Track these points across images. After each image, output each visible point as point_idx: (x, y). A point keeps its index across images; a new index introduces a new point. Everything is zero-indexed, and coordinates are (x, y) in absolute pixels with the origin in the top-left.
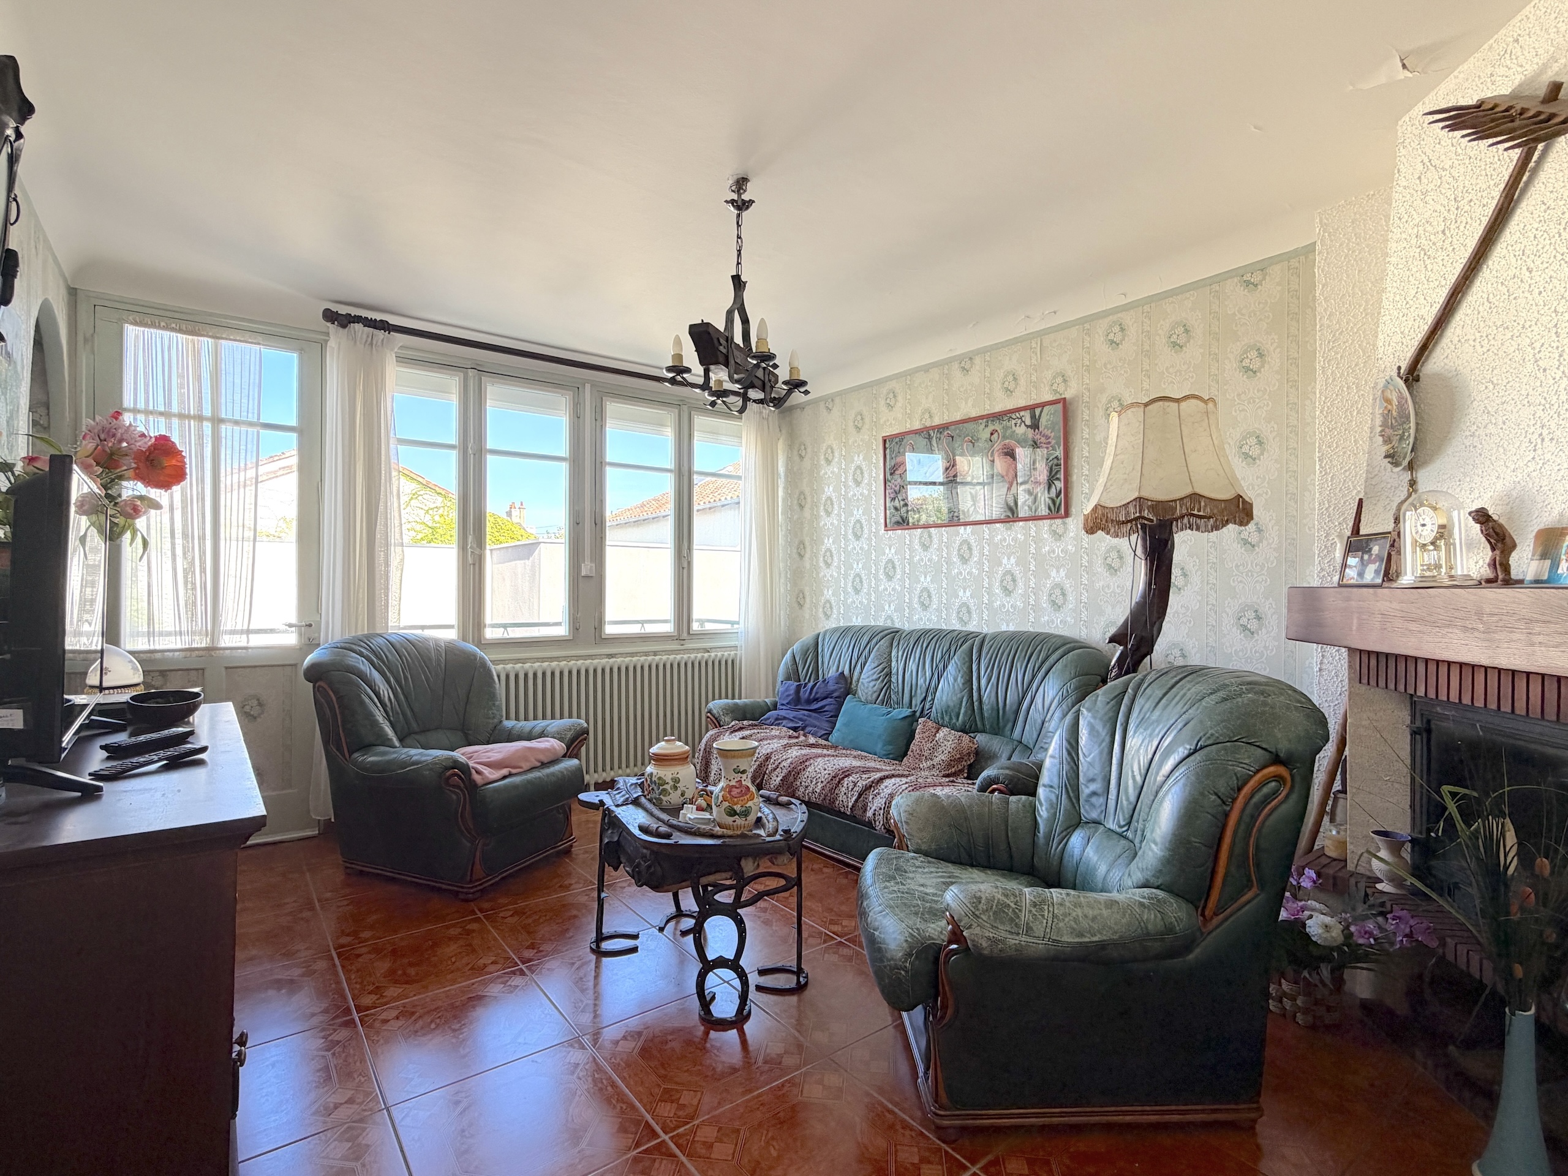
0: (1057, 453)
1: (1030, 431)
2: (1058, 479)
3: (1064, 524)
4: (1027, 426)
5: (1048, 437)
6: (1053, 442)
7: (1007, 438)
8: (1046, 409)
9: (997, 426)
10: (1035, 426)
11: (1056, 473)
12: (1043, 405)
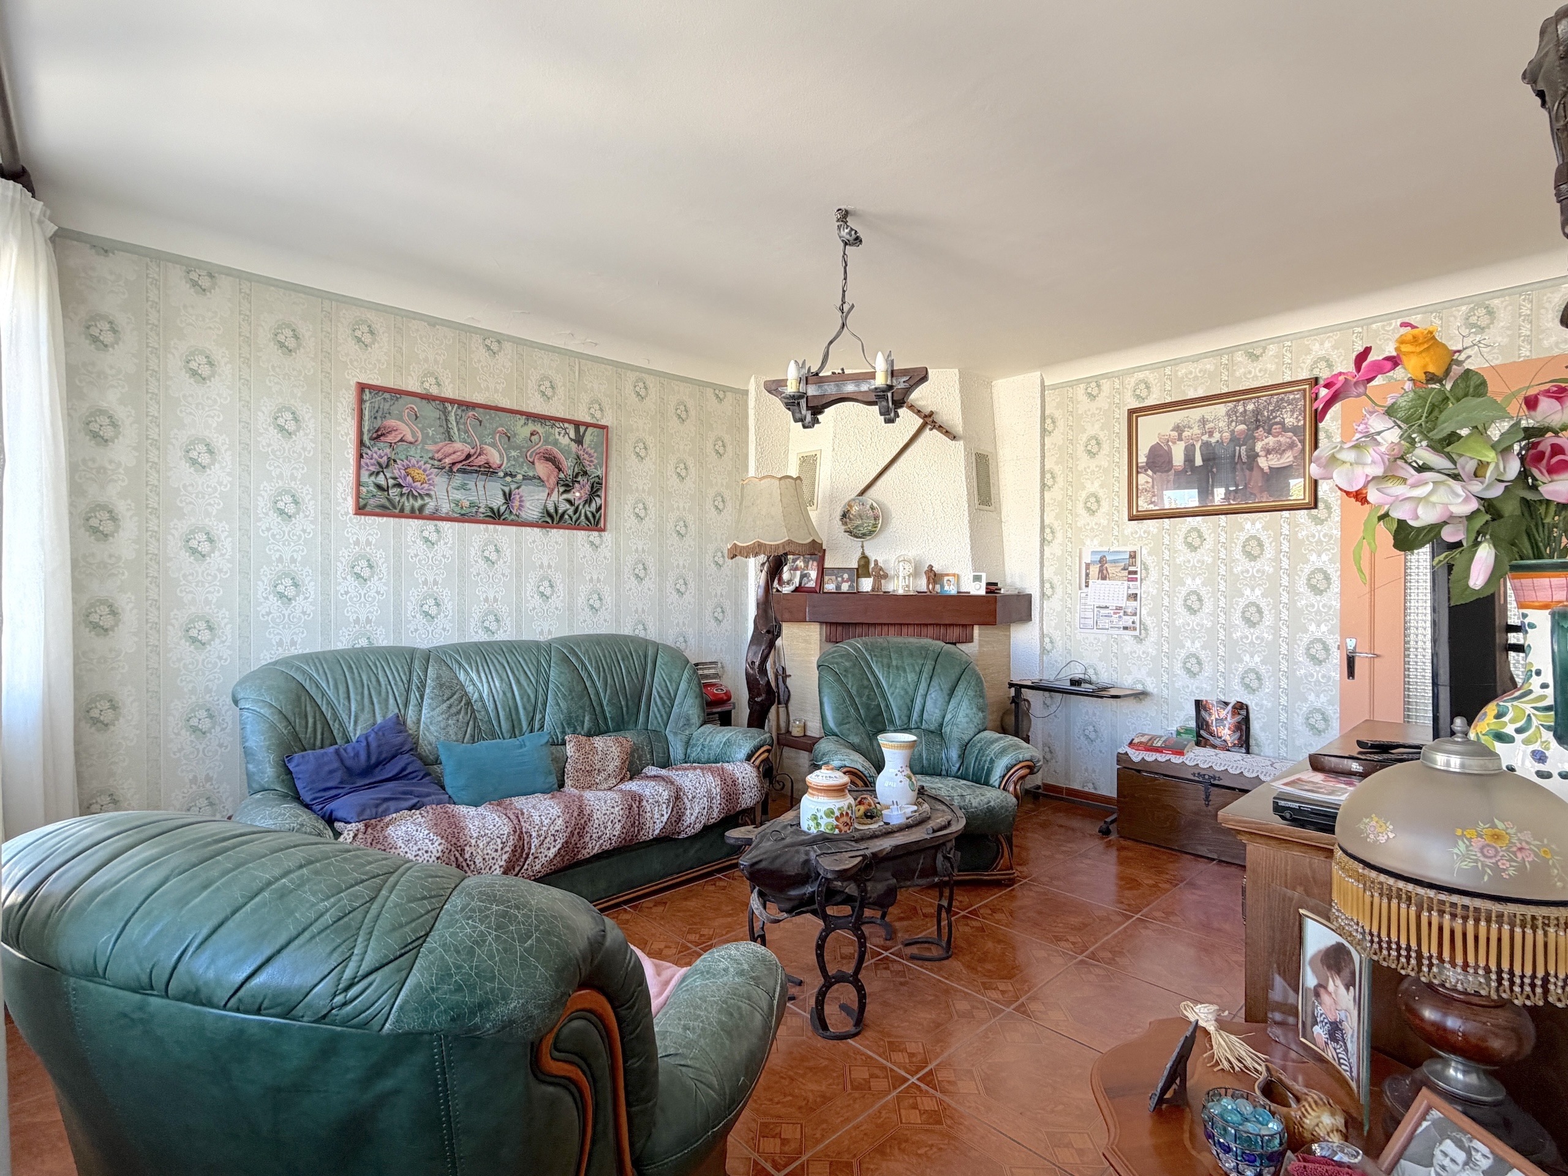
0: (599, 473)
1: (574, 446)
2: (598, 496)
3: (601, 536)
4: (572, 440)
5: (590, 456)
6: (596, 461)
7: (549, 444)
8: (590, 430)
9: (538, 428)
10: (579, 441)
11: (598, 490)
12: (588, 425)
